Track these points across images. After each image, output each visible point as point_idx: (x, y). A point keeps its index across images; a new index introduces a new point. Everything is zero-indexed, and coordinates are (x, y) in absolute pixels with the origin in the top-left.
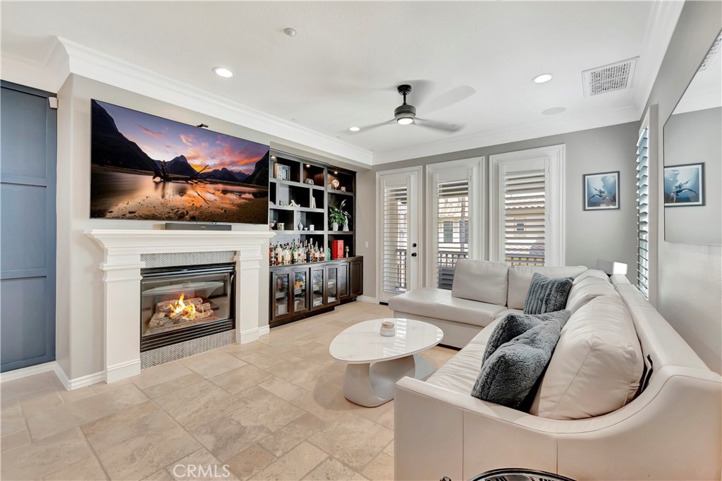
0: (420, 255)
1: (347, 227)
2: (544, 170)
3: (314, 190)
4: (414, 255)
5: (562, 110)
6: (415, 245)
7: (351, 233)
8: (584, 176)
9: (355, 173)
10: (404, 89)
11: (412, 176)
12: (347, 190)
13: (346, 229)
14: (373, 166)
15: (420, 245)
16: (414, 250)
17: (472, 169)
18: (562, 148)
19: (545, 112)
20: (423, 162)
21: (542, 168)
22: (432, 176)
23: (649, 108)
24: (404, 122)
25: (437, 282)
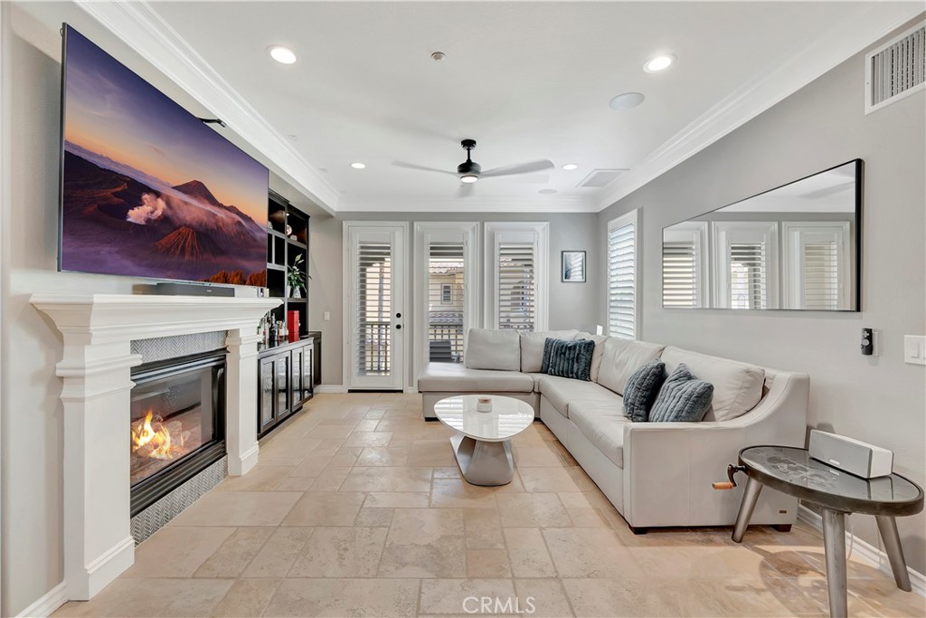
0: (406, 329)
1: (299, 292)
2: (532, 244)
3: (276, 237)
4: (398, 327)
5: (554, 191)
6: (399, 315)
7: (303, 301)
8: (562, 252)
9: (309, 217)
10: (468, 144)
11: (397, 233)
12: (298, 240)
13: (298, 295)
14: (337, 212)
15: (406, 316)
16: (399, 321)
17: (468, 233)
18: (546, 224)
19: (540, 192)
20: (411, 218)
21: (532, 241)
22: (422, 236)
23: (636, 210)
24: (469, 179)
25: (428, 355)
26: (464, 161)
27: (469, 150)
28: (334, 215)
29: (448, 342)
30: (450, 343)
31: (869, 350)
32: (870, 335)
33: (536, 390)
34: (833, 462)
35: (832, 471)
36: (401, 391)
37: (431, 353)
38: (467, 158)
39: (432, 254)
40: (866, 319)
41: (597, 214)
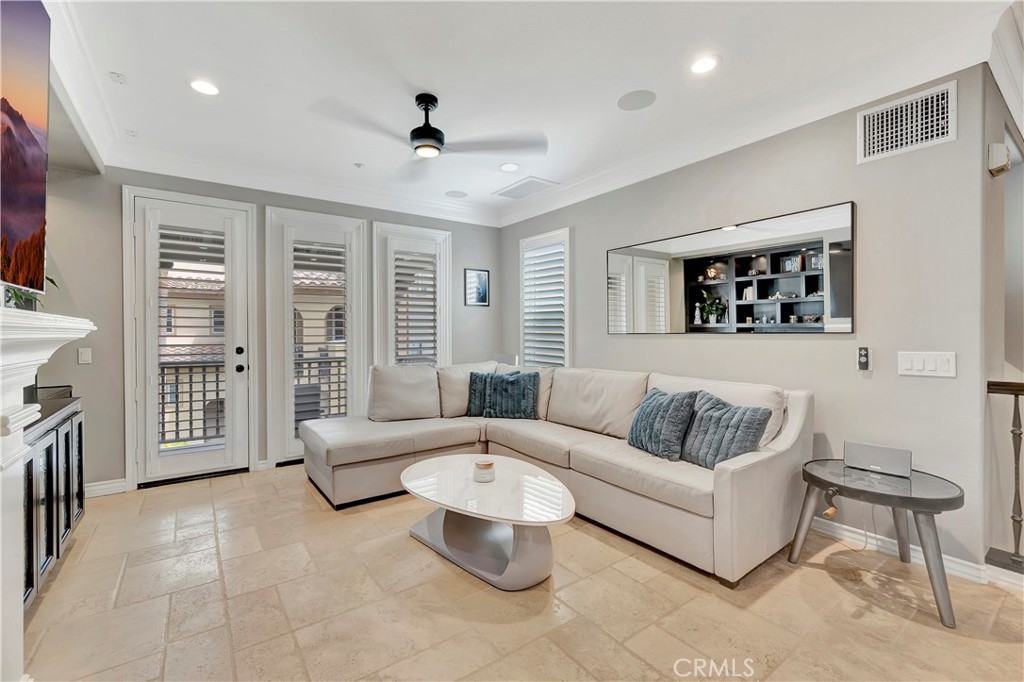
0: (253, 370)
2: (434, 257)
4: (240, 369)
5: (464, 195)
6: (239, 349)
8: (466, 270)
10: (427, 101)
14: (107, 167)
16: (240, 359)
17: (351, 234)
18: (448, 235)
19: (448, 194)
20: (263, 200)
21: (433, 253)
22: (281, 230)
23: (567, 229)
24: (428, 153)
25: (293, 408)
26: (421, 123)
27: (427, 111)
28: (103, 171)
29: (317, 387)
30: (319, 389)
31: (864, 366)
32: (864, 352)
33: (483, 439)
34: (873, 468)
35: (872, 475)
36: (246, 470)
37: (296, 405)
38: (424, 122)
39: (297, 267)
40: (860, 340)
41: (499, 229)
